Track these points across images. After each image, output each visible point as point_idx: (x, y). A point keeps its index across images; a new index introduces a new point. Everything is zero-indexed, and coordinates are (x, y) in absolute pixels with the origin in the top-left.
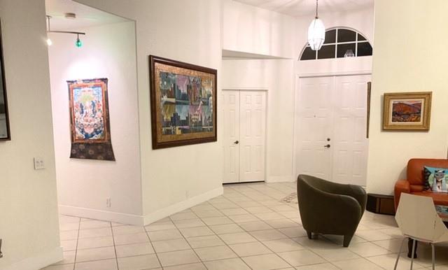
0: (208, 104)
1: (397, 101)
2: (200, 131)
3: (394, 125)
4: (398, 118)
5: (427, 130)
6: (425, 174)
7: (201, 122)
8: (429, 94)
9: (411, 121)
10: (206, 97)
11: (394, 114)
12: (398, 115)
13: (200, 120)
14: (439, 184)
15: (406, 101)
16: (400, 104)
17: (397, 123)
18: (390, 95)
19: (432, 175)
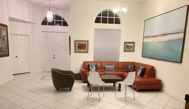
0: (4, 40)
1: (79, 43)
2: (2, 52)
3: (78, 51)
4: (79, 48)
5: (88, 52)
6: (89, 66)
7: (2, 48)
8: (88, 41)
9: (83, 49)
10: (4, 37)
11: (78, 47)
12: (79, 47)
13: (1, 47)
14: (93, 69)
15: (81, 43)
16: (80, 44)
17: (79, 50)
18: (77, 41)
19: (90, 66)
